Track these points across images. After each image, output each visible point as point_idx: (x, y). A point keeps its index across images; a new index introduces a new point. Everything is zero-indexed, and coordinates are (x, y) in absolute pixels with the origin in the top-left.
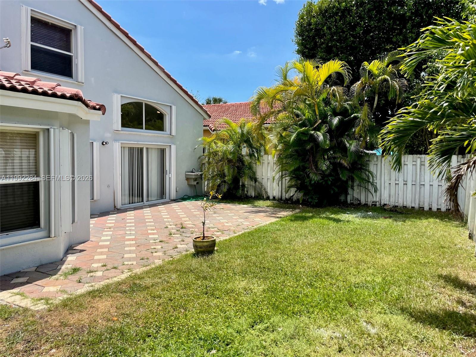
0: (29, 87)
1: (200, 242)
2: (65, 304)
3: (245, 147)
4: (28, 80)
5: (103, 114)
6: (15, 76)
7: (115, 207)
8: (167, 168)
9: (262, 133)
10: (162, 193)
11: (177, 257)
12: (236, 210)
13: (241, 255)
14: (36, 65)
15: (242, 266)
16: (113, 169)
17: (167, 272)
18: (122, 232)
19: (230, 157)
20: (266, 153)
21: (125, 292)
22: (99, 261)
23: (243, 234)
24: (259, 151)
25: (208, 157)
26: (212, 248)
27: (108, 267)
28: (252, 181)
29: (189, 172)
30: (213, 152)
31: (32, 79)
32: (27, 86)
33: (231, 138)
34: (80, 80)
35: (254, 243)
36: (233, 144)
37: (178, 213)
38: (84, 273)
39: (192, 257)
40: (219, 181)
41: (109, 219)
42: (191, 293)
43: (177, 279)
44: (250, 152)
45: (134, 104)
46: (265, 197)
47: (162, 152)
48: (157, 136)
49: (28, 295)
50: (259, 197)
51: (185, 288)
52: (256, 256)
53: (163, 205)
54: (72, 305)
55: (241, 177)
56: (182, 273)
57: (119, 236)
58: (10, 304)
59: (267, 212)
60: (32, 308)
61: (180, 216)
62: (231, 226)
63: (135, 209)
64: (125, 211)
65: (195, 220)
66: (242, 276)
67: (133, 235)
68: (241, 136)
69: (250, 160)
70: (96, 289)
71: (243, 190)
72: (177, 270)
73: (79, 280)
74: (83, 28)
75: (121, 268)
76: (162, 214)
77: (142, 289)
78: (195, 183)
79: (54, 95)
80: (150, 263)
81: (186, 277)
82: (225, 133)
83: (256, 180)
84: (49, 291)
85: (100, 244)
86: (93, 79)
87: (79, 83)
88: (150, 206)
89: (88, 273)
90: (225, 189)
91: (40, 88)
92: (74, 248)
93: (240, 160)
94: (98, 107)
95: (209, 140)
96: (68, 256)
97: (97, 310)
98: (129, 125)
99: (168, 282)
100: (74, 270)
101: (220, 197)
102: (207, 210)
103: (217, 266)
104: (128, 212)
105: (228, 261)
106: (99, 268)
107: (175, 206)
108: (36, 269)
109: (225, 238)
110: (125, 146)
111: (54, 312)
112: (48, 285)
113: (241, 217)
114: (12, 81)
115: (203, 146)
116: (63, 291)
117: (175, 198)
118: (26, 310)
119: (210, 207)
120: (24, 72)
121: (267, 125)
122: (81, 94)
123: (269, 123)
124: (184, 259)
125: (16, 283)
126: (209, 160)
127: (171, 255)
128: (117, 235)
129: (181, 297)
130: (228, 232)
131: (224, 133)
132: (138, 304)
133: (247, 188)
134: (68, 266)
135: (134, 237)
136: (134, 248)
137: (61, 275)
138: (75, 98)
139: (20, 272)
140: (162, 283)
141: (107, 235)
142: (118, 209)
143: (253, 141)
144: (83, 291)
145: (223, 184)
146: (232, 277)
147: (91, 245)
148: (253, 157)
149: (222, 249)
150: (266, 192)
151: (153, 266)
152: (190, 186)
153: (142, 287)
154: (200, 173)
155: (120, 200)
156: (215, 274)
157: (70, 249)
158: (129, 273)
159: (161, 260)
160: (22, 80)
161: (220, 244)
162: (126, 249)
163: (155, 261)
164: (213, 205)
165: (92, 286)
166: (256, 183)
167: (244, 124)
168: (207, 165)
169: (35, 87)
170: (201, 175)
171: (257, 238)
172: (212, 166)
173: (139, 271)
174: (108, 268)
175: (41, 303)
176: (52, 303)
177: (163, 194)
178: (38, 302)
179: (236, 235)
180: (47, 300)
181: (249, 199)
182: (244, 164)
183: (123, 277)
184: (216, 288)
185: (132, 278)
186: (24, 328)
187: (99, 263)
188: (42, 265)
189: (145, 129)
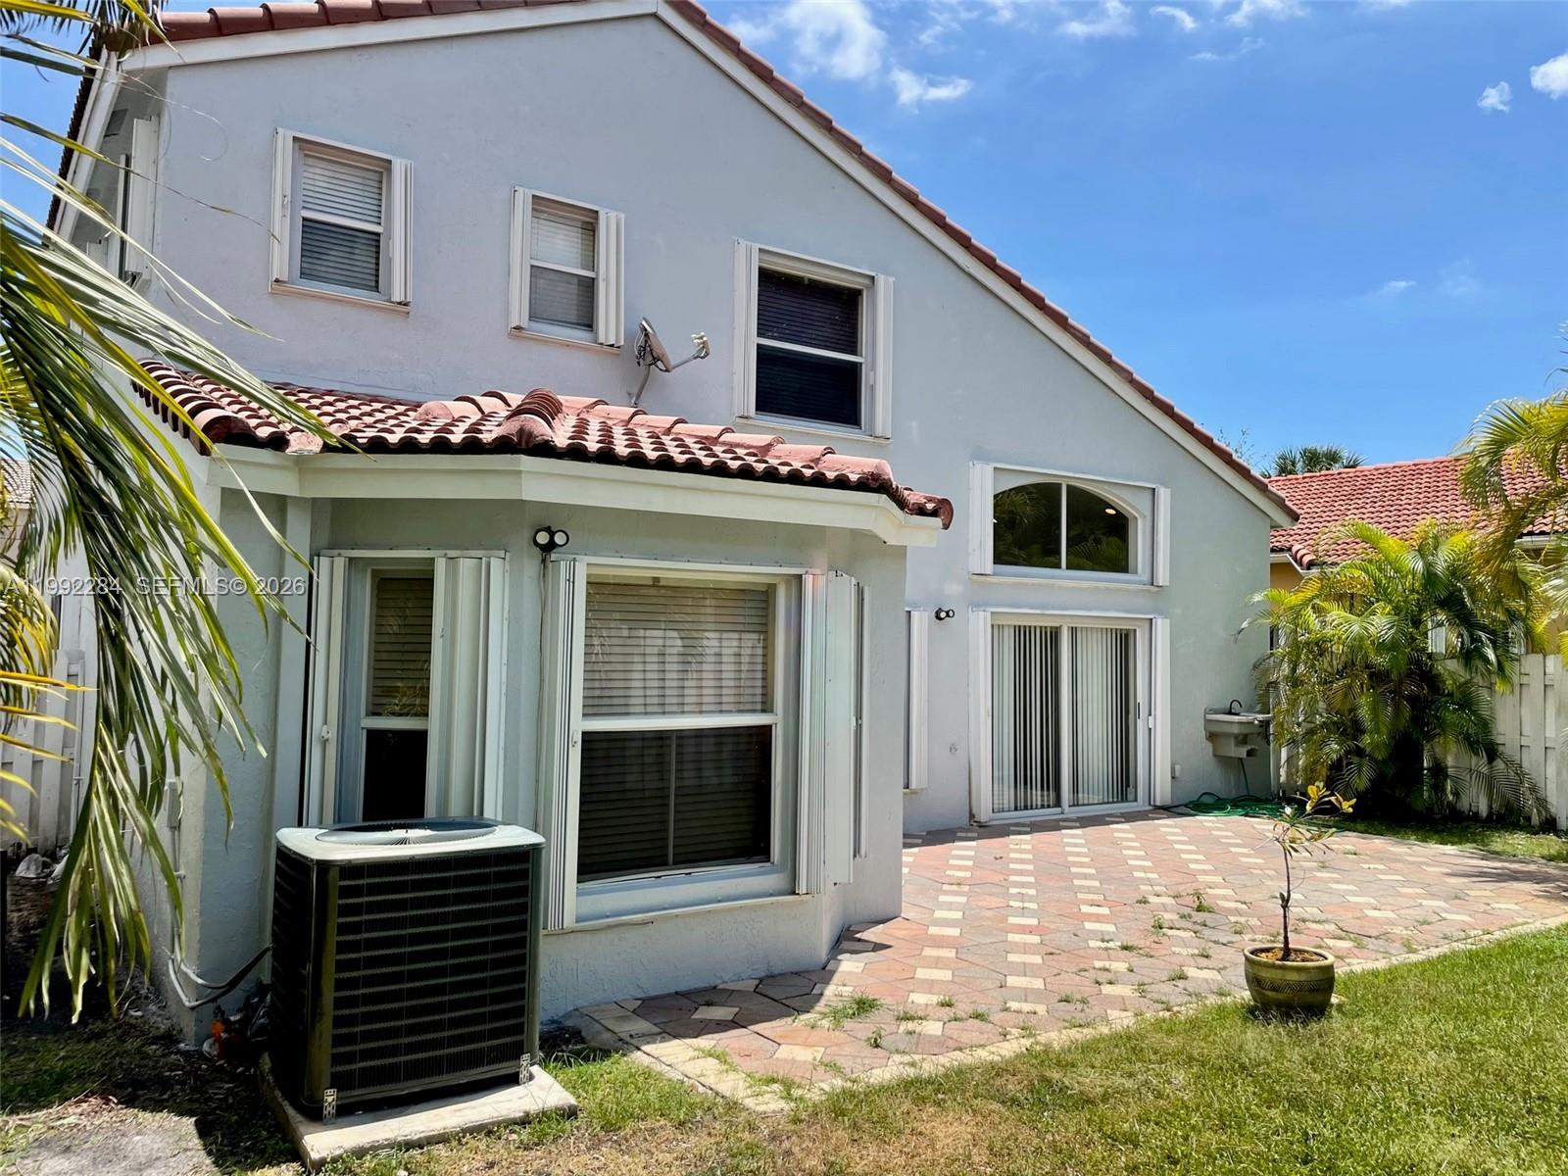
0: (755, 461)
1: (1273, 966)
2: (839, 1107)
3: (1442, 625)
4: (754, 444)
5: (946, 527)
6: (721, 435)
7: (972, 816)
8: (1141, 696)
9: (1514, 573)
10: (1123, 782)
11: (1188, 1011)
12: (1413, 863)
13: (1441, 1038)
14: (770, 400)
15: (1449, 1080)
16: (968, 695)
17: (1153, 1057)
18: (996, 902)
19: (1381, 661)
20: (1534, 645)
21: (1014, 1101)
22: (930, 986)
23: (1443, 958)
24: (1501, 642)
25: (1290, 661)
26: (1318, 998)
27: (958, 1012)
28: (1476, 754)
29: (1216, 712)
30: (1307, 644)
31: (762, 439)
32: (751, 460)
33: (1381, 591)
34: (879, 431)
35: (1497, 996)
36: (1389, 613)
37: (1184, 856)
38: (889, 1017)
39: (1245, 1019)
40: (1334, 748)
41: (954, 852)
42: (1248, 1148)
43: (1193, 1087)
44: (1462, 643)
45: (1031, 489)
46: (1535, 820)
47: (1123, 642)
48: (1107, 589)
49: (736, 1060)
50: (1510, 817)
51: (1223, 1127)
52: (1507, 1049)
53: (1127, 822)
54: (856, 1113)
55: (1430, 737)
56: (1207, 1070)
57: (989, 913)
58: (691, 1081)
59: (1542, 879)
60: (750, 1103)
61: (1192, 866)
62: (1393, 923)
63: (1035, 827)
64: (1003, 831)
65: (1245, 886)
66: (1448, 1119)
67: (1033, 914)
68: (1424, 586)
69: (1463, 675)
70: (926, 1075)
71: (1438, 788)
72: (1191, 1059)
73: (876, 1040)
74: (892, 279)
75: (1001, 1021)
76: (1124, 852)
77: (1070, 1104)
78: (1242, 752)
79: (819, 481)
80: (1092, 1016)
81: (1224, 1086)
82: (1357, 573)
83: (1492, 752)
84: (793, 1059)
85: (933, 930)
86: (914, 424)
87: (876, 440)
88: (1085, 822)
89: (899, 1019)
90: (1362, 780)
91: (781, 464)
92: (858, 936)
93: (1423, 671)
94: (930, 506)
95: (1293, 599)
96: (839, 957)
97: (932, 1145)
98: (1015, 556)
99: (1159, 1096)
100: (858, 1003)
101: (1347, 806)
102: (1296, 851)
103: (1342, 1065)
104: (1011, 837)
105: (1386, 1054)
106: (930, 1008)
107: (1169, 828)
108: (757, 987)
109: (1370, 965)
110: (1004, 623)
111: (809, 1127)
112: (790, 1039)
113: (1434, 889)
114: (714, 448)
115: (1268, 622)
116: (833, 1067)
117: (1168, 802)
118: (732, 1106)
119: (1308, 840)
120: (739, 420)
121: (1535, 538)
122: (889, 472)
123: (1543, 533)
124: (1213, 1019)
125: (706, 1019)
126: (1294, 670)
127: (1164, 999)
128: (981, 908)
129: (1210, 1156)
130: (1381, 942)
131: (1351, 572)
132: (1061, 1150)
133: (1456, 780)
134: (841, 988)
135: (1034, 922)
136: (1038, 960)
137: (824, 1015)
138: (873, 484)
139: (715, 988)
140: (1137, 1095)
141: (950, 906)
142: (981, 826)
143: (1474, 602)
144: (887, 1076)
145: (1355, 760)
146: (1408, 1114)
147: (903, 933)
148: (1479, 664)
149: (1360, 1004)
150: (1542, 803)
151: (1106, 1030)
152: (1224, 761)
153: (1071, 1096)
154: (1261, 717)
155: (989, 795)
156: (1338, 1094)
157: (846, 939)
158: (1027, 1042)
159: (1130, 1014)
160: (738, 445)
161: (1349, 983)
162: (1011, 958)
163: (1109, 1011)
164: (1320, 837)
165: (913, 1064)
166: (1495, 763)
167: (1435, 538)
168: (1284, 689)
169: (770, 461)
170: (1265, 724)
171: (1508, 979)
172: (1307, 693)
173: (1056, 1038)
174: (961, 1014)
175: (771, 1092)
176: (801, 1099)
177: (1128, 786)
178: (765, 1087)
179: (1414, 958)
180: (788, 1085)
181: (1466, 824)
182: (1438, 688)
183: (1009, 1049)
184: (1342, 1147)
185: (1036, 1058)
186: (729, 1161)
187: (930, 993)
188: (772, 976)
189: (1067, 568)
